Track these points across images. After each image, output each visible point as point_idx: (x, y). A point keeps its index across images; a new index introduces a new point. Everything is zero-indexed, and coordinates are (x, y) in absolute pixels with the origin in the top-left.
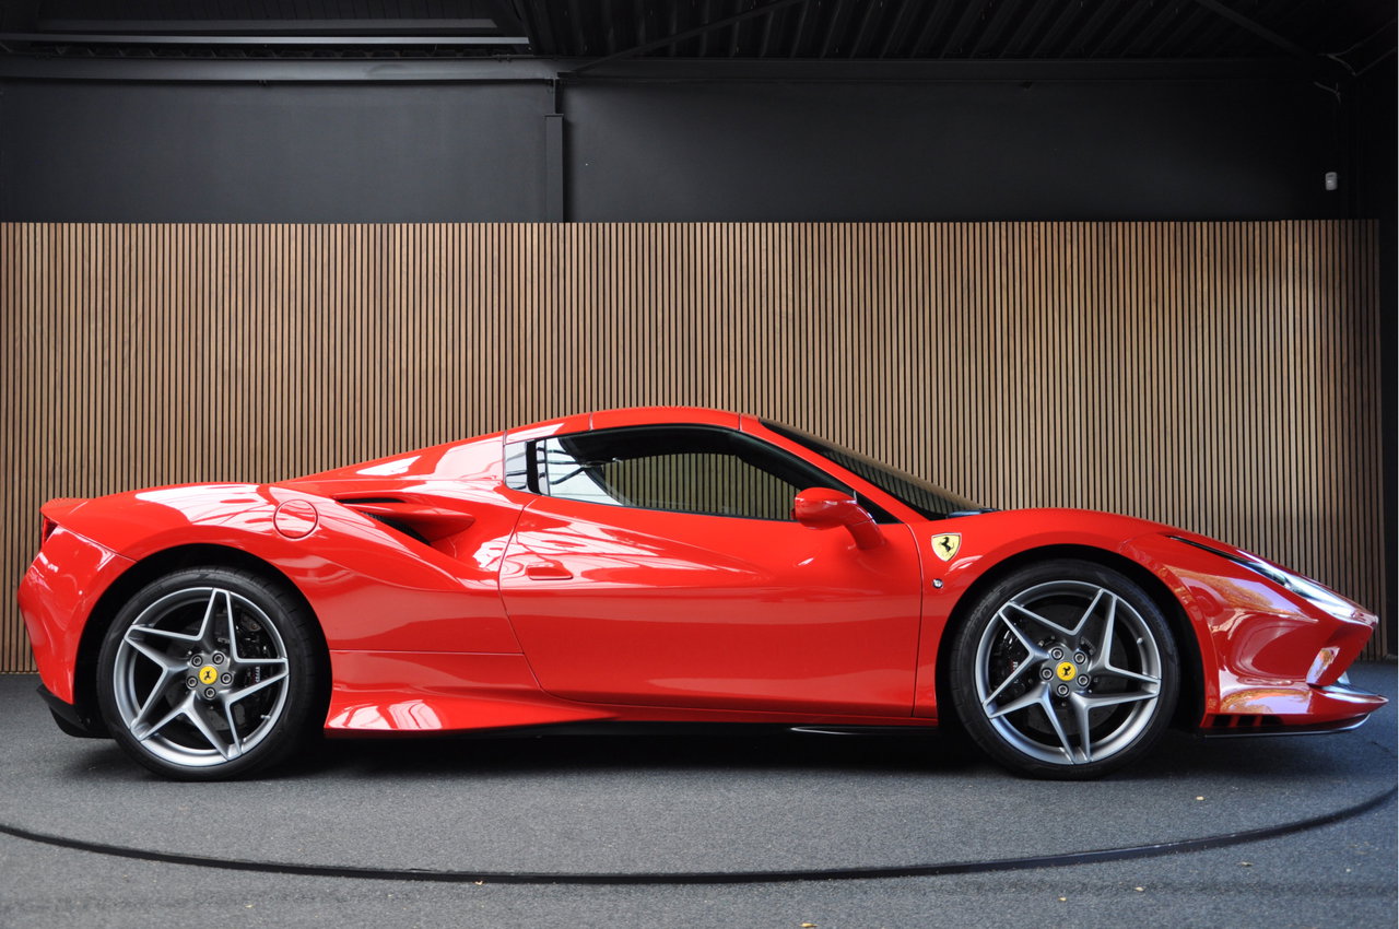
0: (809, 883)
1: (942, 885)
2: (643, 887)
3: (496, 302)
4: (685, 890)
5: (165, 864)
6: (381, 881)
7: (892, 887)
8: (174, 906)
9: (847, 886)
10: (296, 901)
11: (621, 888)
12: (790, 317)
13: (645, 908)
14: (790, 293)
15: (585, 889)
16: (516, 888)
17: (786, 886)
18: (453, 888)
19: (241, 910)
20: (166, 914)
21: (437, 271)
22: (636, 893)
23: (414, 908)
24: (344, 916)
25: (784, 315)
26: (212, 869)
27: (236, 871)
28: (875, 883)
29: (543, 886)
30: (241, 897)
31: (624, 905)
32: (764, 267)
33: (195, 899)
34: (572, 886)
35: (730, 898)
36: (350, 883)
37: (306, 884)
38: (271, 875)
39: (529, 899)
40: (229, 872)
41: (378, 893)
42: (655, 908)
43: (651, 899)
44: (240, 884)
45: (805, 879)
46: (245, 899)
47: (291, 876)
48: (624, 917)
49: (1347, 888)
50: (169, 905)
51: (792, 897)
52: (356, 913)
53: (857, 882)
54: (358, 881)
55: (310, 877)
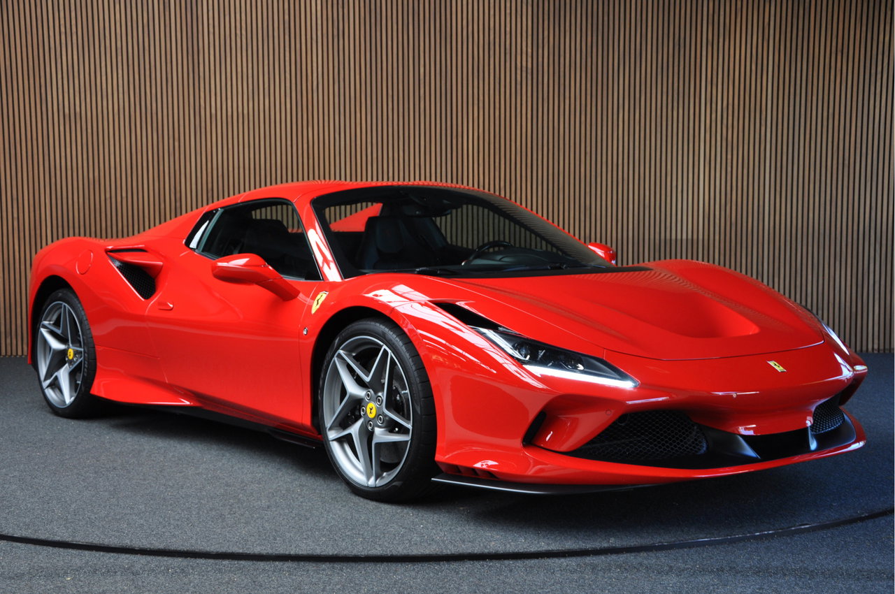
0: (472, 562)
1: (567, 566)
2: (353, 564)
3: (287, 58)
4: (382, 567)
5: (10, 543)
6: (166, 558)
7: (531, 567)
8: (13, 578)
9: (498, 565)
10: (103, 574)
11: (337, 566)
12: (529, 71)
13: (351, 581)
14: (530, 50)
15: (311, 567)
16: (261, 564)
17: (454, 565)
18: (216, 564)
19: (62, 582)
20: (7, 585)
21: (238, 32)
22: (347, 570)
23: (186, 580)
24: (135, 587)
25: (524, 69)
26: (45, 548)
27: (61, 550)
28: (519, 563)
29: (281, 563)
30: (63, 572)
31: (336, 579)
32: (508, 29)
33: (29, 573)
34: (302, 563)
35: (413, 573)
36: (143, 559)
37: (112, 560)
38: (87, 553)
39: (270, 573)
40: (56, 550)
41: (163, 568)
42: (357, 582)
43: (357, 574)
44: (63, 560)
45: (470, 560)
46: (66, 573)
47: (102, 553)
48: (333, 589)
49: (865, 573)
50: (10, 578)
51: (458, 573)
52: (144, 584)
53: (506, 562)
54: (149, 558)
55: (115, 555)
